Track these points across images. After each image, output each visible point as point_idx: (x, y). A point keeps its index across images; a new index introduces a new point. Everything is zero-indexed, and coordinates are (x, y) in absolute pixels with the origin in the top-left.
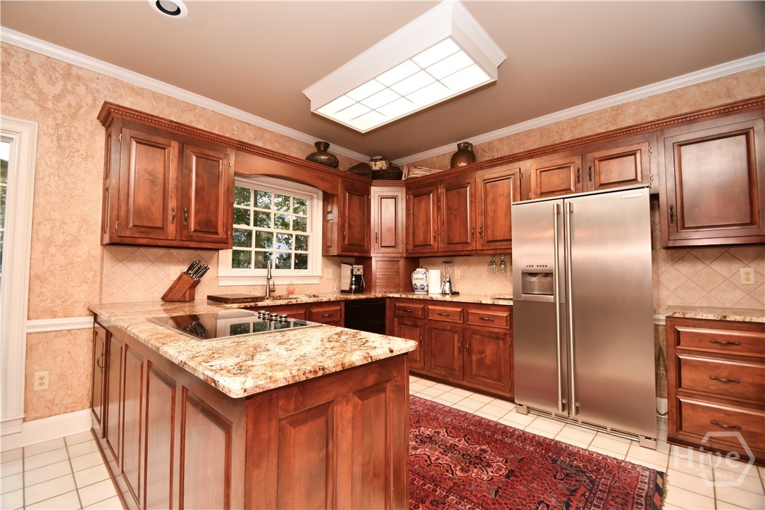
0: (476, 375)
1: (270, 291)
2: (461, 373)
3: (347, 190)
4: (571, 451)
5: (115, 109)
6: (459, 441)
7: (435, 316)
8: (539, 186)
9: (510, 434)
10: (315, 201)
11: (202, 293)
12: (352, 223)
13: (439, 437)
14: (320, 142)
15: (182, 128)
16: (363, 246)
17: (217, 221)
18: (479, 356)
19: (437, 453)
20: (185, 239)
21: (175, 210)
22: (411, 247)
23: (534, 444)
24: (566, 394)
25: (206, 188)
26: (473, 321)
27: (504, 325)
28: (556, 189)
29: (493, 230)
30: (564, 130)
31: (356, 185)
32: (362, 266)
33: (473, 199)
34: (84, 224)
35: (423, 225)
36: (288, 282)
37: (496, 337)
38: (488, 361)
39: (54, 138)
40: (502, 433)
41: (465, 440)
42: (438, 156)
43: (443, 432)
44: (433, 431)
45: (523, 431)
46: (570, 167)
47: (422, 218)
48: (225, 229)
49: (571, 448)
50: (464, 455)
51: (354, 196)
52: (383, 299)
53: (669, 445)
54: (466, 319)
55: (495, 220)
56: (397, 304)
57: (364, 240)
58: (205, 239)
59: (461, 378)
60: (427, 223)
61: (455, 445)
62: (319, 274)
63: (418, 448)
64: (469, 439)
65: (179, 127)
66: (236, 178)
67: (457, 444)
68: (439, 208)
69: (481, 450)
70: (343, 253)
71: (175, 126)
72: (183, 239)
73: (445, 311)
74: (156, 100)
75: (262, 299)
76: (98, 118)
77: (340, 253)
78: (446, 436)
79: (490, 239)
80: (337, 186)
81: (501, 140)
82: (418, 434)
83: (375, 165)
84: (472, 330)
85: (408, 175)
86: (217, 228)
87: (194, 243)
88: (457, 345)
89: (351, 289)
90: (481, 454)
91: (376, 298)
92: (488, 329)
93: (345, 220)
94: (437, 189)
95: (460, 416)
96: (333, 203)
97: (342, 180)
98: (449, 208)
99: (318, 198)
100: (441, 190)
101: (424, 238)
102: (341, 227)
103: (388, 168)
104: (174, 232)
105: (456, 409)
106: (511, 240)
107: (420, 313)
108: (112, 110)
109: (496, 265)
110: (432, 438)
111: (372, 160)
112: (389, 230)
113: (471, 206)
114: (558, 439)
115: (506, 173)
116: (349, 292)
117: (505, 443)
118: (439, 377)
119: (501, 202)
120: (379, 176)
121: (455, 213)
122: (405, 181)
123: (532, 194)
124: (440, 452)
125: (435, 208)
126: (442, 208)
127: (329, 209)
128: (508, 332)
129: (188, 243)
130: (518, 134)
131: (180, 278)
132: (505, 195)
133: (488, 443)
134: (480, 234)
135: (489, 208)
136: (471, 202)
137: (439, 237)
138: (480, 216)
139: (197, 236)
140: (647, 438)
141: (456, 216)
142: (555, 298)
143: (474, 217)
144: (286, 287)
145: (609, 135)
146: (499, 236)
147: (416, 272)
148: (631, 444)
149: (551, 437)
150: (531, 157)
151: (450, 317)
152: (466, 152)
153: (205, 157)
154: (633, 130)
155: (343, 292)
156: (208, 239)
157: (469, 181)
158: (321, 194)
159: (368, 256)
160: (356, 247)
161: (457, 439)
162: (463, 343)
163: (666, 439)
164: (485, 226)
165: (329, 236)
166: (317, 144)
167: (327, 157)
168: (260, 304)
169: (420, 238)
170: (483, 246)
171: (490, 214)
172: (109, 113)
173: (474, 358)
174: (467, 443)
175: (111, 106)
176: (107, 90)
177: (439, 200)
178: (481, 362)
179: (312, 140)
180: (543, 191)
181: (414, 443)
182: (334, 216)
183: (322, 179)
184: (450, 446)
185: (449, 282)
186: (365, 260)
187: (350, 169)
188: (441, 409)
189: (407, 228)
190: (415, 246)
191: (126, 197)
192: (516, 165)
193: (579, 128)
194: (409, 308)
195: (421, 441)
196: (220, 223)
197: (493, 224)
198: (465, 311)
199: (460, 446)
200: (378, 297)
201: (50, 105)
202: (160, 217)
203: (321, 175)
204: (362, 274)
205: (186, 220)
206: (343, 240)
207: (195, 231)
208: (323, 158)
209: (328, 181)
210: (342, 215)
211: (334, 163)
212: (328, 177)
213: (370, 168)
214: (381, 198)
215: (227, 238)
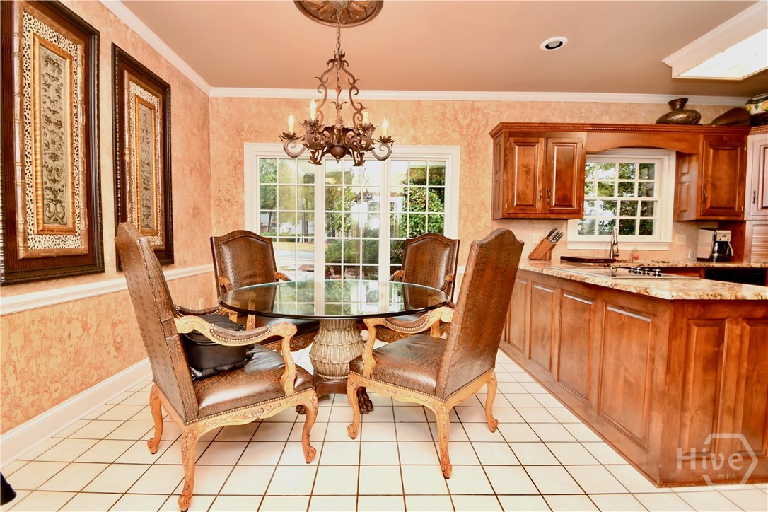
3: (711, 146)
5: (505, 126)
10: (666, 163)
12: (716, 182)
14: (676, 100)
16: (733, 208)
21: (542, 191)
31: (725, 139)
32: (729, 232)
36: (632, 248)
51: (720, 152)
57: (735, 201)
58: (562, 212)
62: (669, 240)
66: (587, 155)
70: (703, 218)
72: (547, 212)
77: (699, 218)
80: (698, 144)
89: (712, 257)
91: (752, 268)
93: (707, 181)
96: (690, 162)
97: (704, 137)
102: (702, 189)
127: (685, 171)
131: (542, 242)
144: (630, 252)
155: (699, 260)
156: (565, 212)
158: (674, 156)
159: (740, 219)
160: (722, 210)
165: (684, 198)
166: (672, 103)
167: (685, 115)
182: (692, 178)
183: (677, 139)
186: (736, 224)
196: (574, 198)
200: (754, 266)
201: (465, 132)
202: (532, 198)
203: (677, 136)
204: (729, 241)
205: (549, 197)
206: (704, 203)
207: (556, 206)
208: (680, 116)
209: (685, 140)
210: (703, 175)
211: (694, 119)
212: (686, 136)
213: (747, 112)
214: (765, 148)
215: (579, 210)
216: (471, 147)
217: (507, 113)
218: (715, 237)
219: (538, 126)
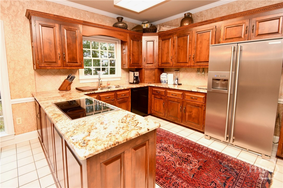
0: (187, 121)
1: (100, 84)
2: (181, 120)
3: (131, 39)
4: (229, 159)
5: (31, 12)
6: (178, 151)
7: (170, 95)
8: (225, 35)
9: (201, 149)
10: (118, 44)
11: (73, 86)
12: (133, 54)
13: (170, 148)
14: (119, 17)
15: (59, 18)
16: (139, 64)
17: (77, 57)
18: (189, 113)
19: (169, 156)
20: (65, 66)
21: (60, 54)
22: (160, 63)
23: (212, 154)
24: (229, 132)
25: (71, 44)
26: (187, 98)
27: (202, 101)
29: (200, 57)
31: (136, 36)
32: (138, 72)
33: (191, 42)
34: (26, 61)
35: (166, 54)
36: (107, 80)
37: (198, 106)
38: (193, 116)
39: (10, 26)
40: (198, 148)
41: (181, 151)
42: (174, 20)
43: (171, 146)
44: (167, 145)
45: (207, 148)
46: (242, 25)
47: (166, 50)
48: (80, 61)
49: (229, 157)
50: (180, 157)
51: (134, 42)
52: (147, 87)
53: (276, 159)
54: (184, 98)
55: (201, 52)
56: (154, 89)
57: (139, 61)
58: (73, 66)
59: (181, 121)
60: (168, 53)
61: (177, 152)
62: (120, 76)
63: (161, 153)
64: (183, 150)
65: (58, 17)
66: (83, 37)
67: (178, 152)
68: (174, 46)
69: (188, 156)
71: (56, 17)
73: (175, 93)
74: (48, 5)
75: (97, 90)
76: (26, 16)
77: (129, 67)
78: (173, 148)
79: (198, 61)
80: (127, 37)
81: (207, 11)
82: (161, 146)
83: (144, 26)
84: (187, 102)
85: (160, 30)
86: (77, 60)
87: (68, 67)
88: (180, 108)
89: (134, 82)
90: (187, 157)
91: (145, 87)
92: (194, 102)
93: (131, 53)
94: (173, 37)
95: (179, 139)
96: (125, 45)
97: (129, 35)
98: (179, 46)
99: (119, 43)
100: (175, 37)
101: (166, 60)
102: (129, 56)
103: (150, 27)
104: (60, 63)
105: (178, 135)
106: (208, 62)
107: (164, 93)
108: (30, 13)
109: (200, 72)
110: (167, 148)
111: (143, 23)
112: (150, 56)
113: (189, 45)
114: (223, 152)
115: (209, 29)
117: (198, 153)
118: (171, 120)
119: (205, 43)
120: (146, 31)
121: (182, 48)
122: (158, 33)
123: (221, 40)
124: (170, 155)
125: (172, 46)
126: (175, 46)
127: (124, 48)
128: (204, 104)
129: (66, 67)
132: (207, 40)
133: (191, 152)
134: (193, 58)
135: (198, 46)
136: (190, 43)
137: (173, 60)
138: (194, 50)
139: (69, 64)
140: (265, 155)
141: (182, 50)
142: (228, 92)
143: (190, 50)
144: (107, 82)
146: (202, 59)
147: (162, 74)
148: (257, 157)
149: (220, 151)
150: (222, 20)
151: (177, 96)
152: (188, 18)
153: (70, 29)
155: (130, 84)
156: (74, 65)
157: (189, 32)
158: (120, 41)
159: (141, 68)
160: (136, 64)
161: (178, 150)
162: (182, 108)
163: (275, 156)
164: (196, 55)
165: (124, 59)
166: (118, 18)
167: (122, 24)
168: (96, 92)
169: (165, 60)
170: (194, 64)
171: (199, 49)
172: (29, 14)
173: (187, 114)
174: (182, 152)
175: (29, 11)
176: (27, 3)
177: (174, 42)
178: (190, 116)
179: (116, 16)
180: (227, 38)
181: (159, 150)
182: (126, 51)
183: (120, 35)
184: (174, 153)
185: (177, 79)
186: (139, 70)
187: (133, 29)
188: (171, 135)
189: (159, 55)
190: (162, 63)
191: (40, 50)
192: (214, 24)
194: (159, 91)
195: (162, 149)
196: (78, 58)
197: (200, 54)
198: (184, 94)
199: (179, 153)
200: (145, 86)
201: (6, 12)
202: (55, 58)
203: (120, 33)
204: (138, 76)
205: (65, 58)
206: (130, 62)
207: (68, 62)
208: (121, 25)
209: (123, 35)
210: (129, 50)
211: (125, 27)
212: (123, 34)
213: (142, 27)
214: (147, 42)
215: (81, 64)
216: (12, 23)
217: (37, 5)
218: (134, 74)
219: (54, 17)
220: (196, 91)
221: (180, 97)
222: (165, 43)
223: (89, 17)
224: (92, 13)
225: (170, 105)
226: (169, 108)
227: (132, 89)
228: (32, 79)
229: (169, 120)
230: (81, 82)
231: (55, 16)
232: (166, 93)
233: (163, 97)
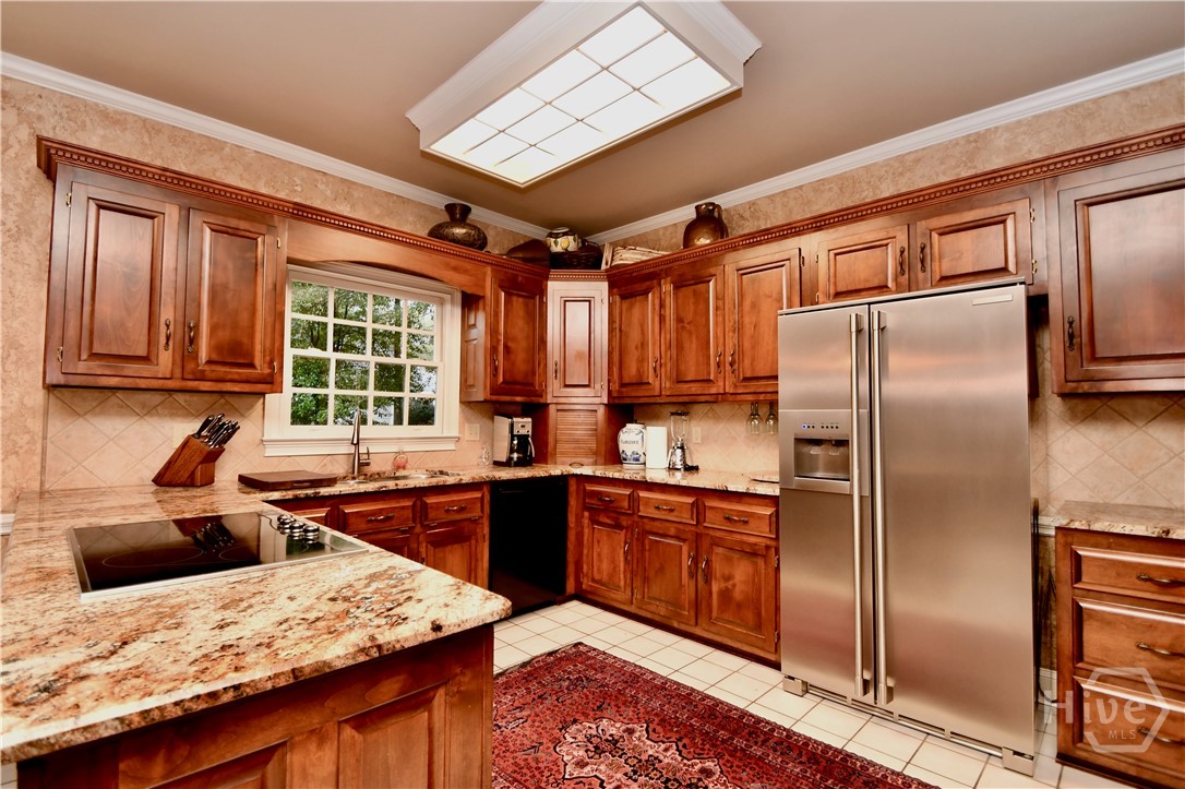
0: (716, 619)
1: (360, 465)
2: (693, 613)
3: (502, 287)
4: (870, 776)
5: (58, 150)
6: (666, 750)
7: (650, 511)
8: (832, 280)
9: (762, 737)
10: (448, 307)
11: (228, 470)
12: (510, 344)
13: (630, 742)
14: (454, 205)
15: (185, 181)
16: (532, 385)
17: (253, 343)
18: (723, 585)
19: (619, 775)
20: (190, 377)
21: (171, 327)
22: (615, 387)
23: (804, 758)
25: (231, 286)
26: (713, 520)
27: (764, 529)
28: (860, 287)
29: (753, 360)
30: (880, 178)
31: (520, 279)
32: (530, 420)
33: (720, 303)
35: (637, 348)
36: (393, 448)
37: (753, 553)
38: (738, 594)
40: (749, 734)
41: (678, 749)
42: (666, 228)
43: (640, 730)
44: (623, 728)
45: (788, 731)
46: (887, 245)
47: (634, 336)
48: (268, 358)
49: (871, 770)
50: (667, 781)
51: (514, 298)
52: (564, 478)
53: (1060, 767)
54: (701, 518)
55: (755, 345)
56: (589, 488)
57: (534, 374)
58: (230, 377)
59: (693, 622)
60: (642, 344)
61: (656, 759)
62: (455, 433)
63: (587, 765)
64: (684, 746)
65: (179, 180)
66: (291, 266)
67: (662, 757)
68: (662, 318)
69: (703, 770)
70: (494, 398)
71: (173, 178)
72: (186, 376)
73: (666, 503)
76: (38, 166)
77: (489, 397)
78: (644, 738)
79: (748, 375)
80: (484, 281)
81: (771, 198)
82: (595, 733)
83: (556, 243)
84: (712, 537)
85: (612, 260)
86: (253, 357)
87: (208, 384)
88: (686, 562)
89: (510, 459)
90: (699, 780)
92: (738, 537)
93: (498, 341)
94: (660, 285)
95: (679, 696)
96: (477, 309)
97: (493, 270)
98: (679, 320)
99: (452, 302)
100: (667, 287)
101: (638, 370)
102: (492, 351)
103: (580, 249)
104: (170, 365)
105: (675, 683)
106: (776, 378)
107: (626, 504)
108: (53, 151)
109: (761, 419)
110: (617, 741)
111: (550, 235)
112: (579, 355)
113: (716, 315)
114: (851, 749)
115: (777, 258)
116: (508, 464)
117: (750, 756)
118: (657, 618)
119: (765, 309)
120: (565, 262)
121: (690, 327)
122: (607, 271)
123: (820, 295)
124: (626, 774)
125: (657, 319)
126: (667, 319)
127: (472, 322)
128: (773, 543)
129: (197, 383)
130: (801, 187)
131: (185, 445)
132: (774, 295)
133: (718, 755)
134: (731, 364)
135: (747, 320)
136: (717, 308)
137: (663, 370)
138: (731, 334)
139: (213, 371)
140: (1016, 752)
141: (690, 333)
142: (852, 486)
143: (720, 335)
144: (390, 457)
145: (958, 187)
146: (762, 371)
147: (624, 429)
148: (986, 762)
150: (819, 229)
151: (675, 513)
152: (709, 219)
153: (230, 230)
154: (1001, 176)
155: (496, 465)
156: (236, 377)
157: (712, 270)
158: (458, 297)
159: (542, 401)
160: (518, 387)
161: (663, 746)
162: (696, 561)
164: (738, 353)
165: (471, 366)
166: (450, 208)
167: (464, 231)
169: (631, 371)
170: (735, 386)
171: (748, 330)
172: (49, 157)
173: (715, 588)
174: (680, 755)
175: (49, 144)
176: (57, 117)
177: (662, 306)
178: (726, 595)
179: (440, 201)
180: (840, 289)
181: (581, 753)
182: (479, 332)
183: (455, 269)
184: (648, 761)
185: (682, 448)
187: (512, 251)
189: (610, 353)
190: (623, 385)
191: (79, 303)
192: (790, 246)
193: (908, 175)
194: (608, 494)
195: (597, 747)
196: (258, 347)
197: (753, 347)
198: (700, 502)
199: (666, 760)
200: (553, 474)
203: (454, 262)
204: (530, 433)
205: (193, 342)
206: (494, 375)
207: (209, 362)
208: (459, 231)
209: (466, 272)
210: (492, 331)
211: (478, 241)
212: (467, 265)
213: (546, 248)
214: (566, 301)
215: (272, 375)
218: (512, 426)
219: (160, 176)
220: (741, 488)
221: (686, 517)
222: (630, 308)
223: (328, 193)
224: (344, 181)
225: (650, 550)
226: (647, 564)
227: (495, 485)
228: (28, 433)
229: (649, 616)
230: (270, 451)
231: (168, 174)
232: (634, 500)
233: (625, 521)
